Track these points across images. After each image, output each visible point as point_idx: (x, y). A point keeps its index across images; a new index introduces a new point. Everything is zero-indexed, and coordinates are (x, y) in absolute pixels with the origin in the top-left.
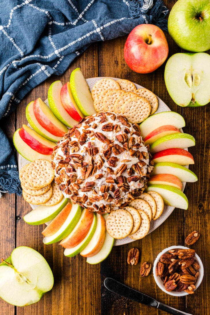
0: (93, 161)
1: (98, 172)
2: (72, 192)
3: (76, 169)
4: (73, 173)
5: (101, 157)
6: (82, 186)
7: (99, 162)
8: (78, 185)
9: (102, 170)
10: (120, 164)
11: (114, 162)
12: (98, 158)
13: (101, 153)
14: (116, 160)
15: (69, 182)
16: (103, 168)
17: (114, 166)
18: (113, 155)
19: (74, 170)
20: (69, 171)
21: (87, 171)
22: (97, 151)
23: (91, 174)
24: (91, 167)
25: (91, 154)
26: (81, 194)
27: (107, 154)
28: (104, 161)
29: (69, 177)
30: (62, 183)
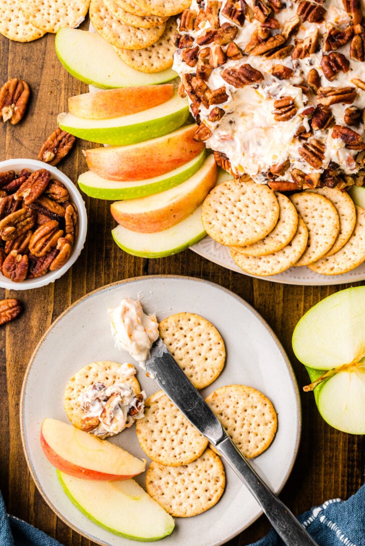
0: (295, 30)
1: (288, 62)
2: (201, 63)
3: (246, 22)
4: (234, 23)
5: (319, 36)
6: (231, 64)
7: (307, 43)
8: (226, 57)
9: (298, 65)
10: (345, 81)
11: (337, 66)
12: (309, 32)
13: (325, 28)
14: (345, 66)
15: (210, 37)
16: (305, 62)
17: (332, 75)
18: (347, 52)
19: (241, 19)
20: (231, 12)
21: (266, 40)
22: (320, 17)
23: (269, 53)
24: (280, 40)
25: (303, 12)
26: (217, 82)
27: (336, 38)
28: (317, 49)
29: (218, 25)
30: (191, 33)
